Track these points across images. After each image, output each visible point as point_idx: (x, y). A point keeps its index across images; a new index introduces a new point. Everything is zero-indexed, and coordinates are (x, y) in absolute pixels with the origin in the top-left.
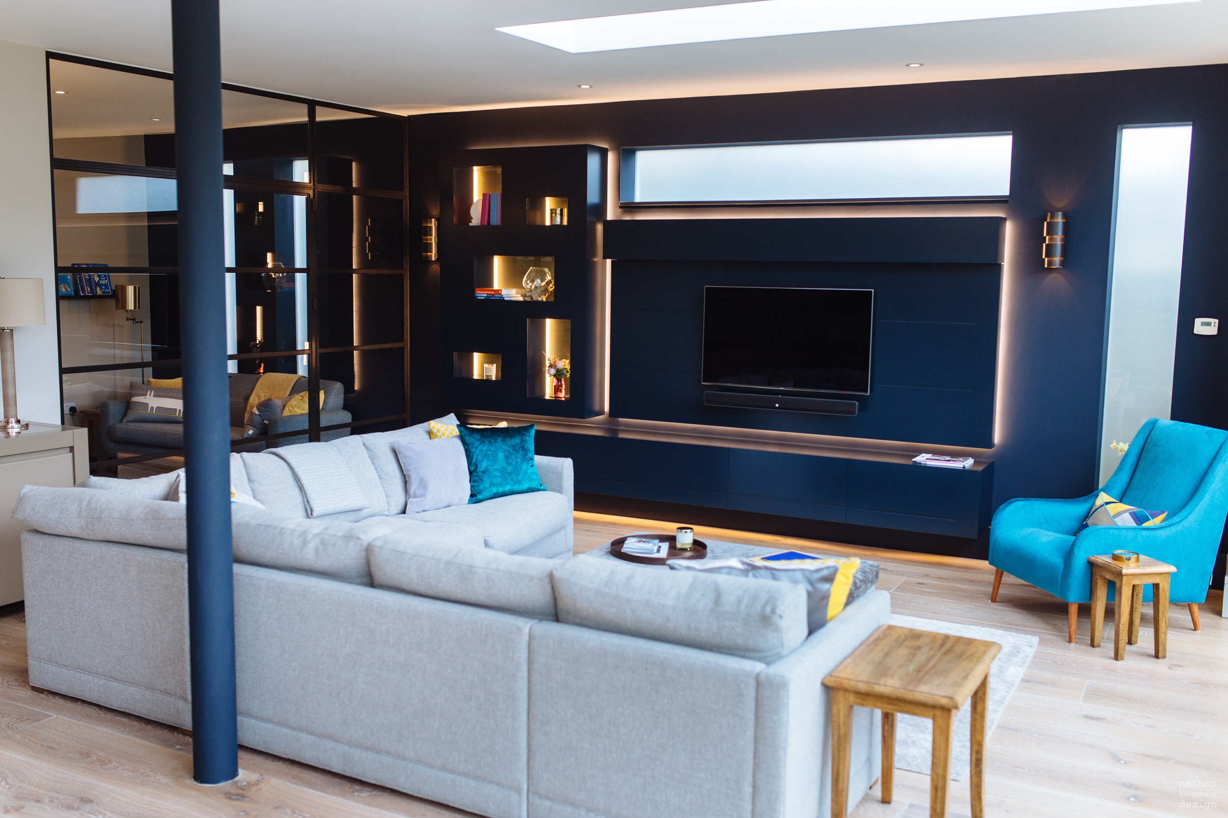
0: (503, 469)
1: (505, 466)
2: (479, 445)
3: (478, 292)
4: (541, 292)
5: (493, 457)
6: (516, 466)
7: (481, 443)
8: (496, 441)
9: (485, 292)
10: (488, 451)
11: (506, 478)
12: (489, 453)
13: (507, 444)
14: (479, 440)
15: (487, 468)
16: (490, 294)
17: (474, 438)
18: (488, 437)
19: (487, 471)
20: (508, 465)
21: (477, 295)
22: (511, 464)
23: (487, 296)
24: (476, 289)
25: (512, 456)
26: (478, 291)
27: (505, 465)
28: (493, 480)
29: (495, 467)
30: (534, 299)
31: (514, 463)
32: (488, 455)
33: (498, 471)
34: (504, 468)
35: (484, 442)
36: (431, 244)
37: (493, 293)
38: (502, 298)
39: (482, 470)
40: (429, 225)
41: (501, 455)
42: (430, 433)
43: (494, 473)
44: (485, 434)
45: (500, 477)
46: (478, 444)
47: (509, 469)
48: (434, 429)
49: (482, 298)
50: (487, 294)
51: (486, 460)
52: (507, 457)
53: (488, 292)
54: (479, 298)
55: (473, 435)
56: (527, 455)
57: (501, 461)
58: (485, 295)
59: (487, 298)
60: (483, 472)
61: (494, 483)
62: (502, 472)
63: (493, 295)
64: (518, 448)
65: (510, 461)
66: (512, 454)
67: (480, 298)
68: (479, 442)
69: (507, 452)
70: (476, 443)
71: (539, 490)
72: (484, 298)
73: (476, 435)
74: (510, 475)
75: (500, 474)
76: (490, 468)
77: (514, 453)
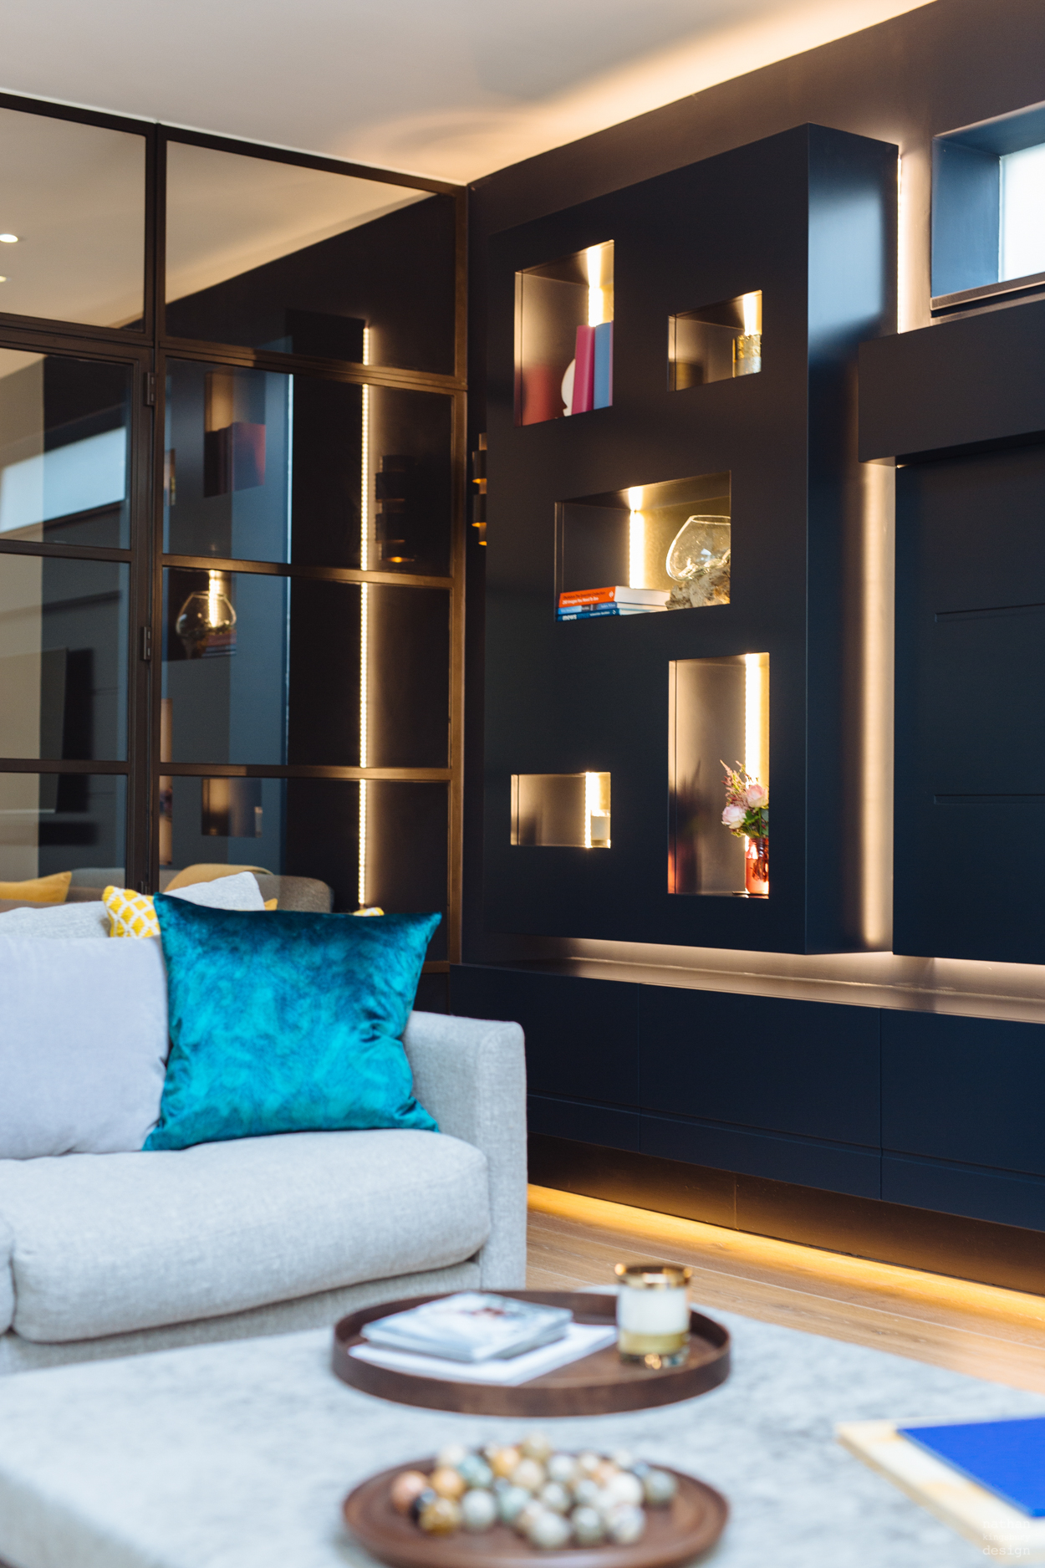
0: (263, 1042)
1: (271, 1031)
2: (200, 957)
3: (565, 602)
4: (713, 584)
5: (236, 998)
6: (310, 1034)
7: (205, 952)
8: (255, 950)
9: (580, 601)
10: (221, 978)
11: (266, 1071)
12: (224, 984)
13: (292, 962)
14: (201, 943)
15: (210, 1034)
16: (589, 605)
17: (189, 934)
18: (235, 933)
19: (207, 1042)
20: (282, 1029)
21: (562, 611)
22: (295, 1027)
23: (583, 612)
24: (562, 595)
25: (302, 1001)
26: (566, 598)
27: (272, 1029)
28: (220, 1075)
29: (238, 1031)
31: (305, 1024)
32: (220, 990)
33: (243, 1045)
34: (267, 1036)
35: (215, 949)
37: (596, 599)
38: (614, 612)
39: (193, 1038)
41: (265, 995)
42: (108, 926)
43: (230, 1051)
44: (229, 925)
45: (249, 1066)
46: (194, 956)
47: (285, 1041)
48: (116, 912)
49: (572, 617)
50: (584, 605)
51: (210, 1008)
52: (283, 1003)
53: (585, 601)
54: (565, 618)
55: (189, 926)
56: (357, 1000)
57: (259, 1018)
58: (579, 609)
59: (583, 615)
60: (195, 1047)
61: (222, 1086)
62: (259, 1052)
63: (596, 604)
64: (329, 977)
65: (291, 1017)
66: (302, 996)
67: (569, 617)
68: (199, 950)
69: (288, 988)
70: (190, 951)
71: (395, 1125)
72: (575, 617)
73: (195, 927)
74: (283, 1064)
75: (247, 1057)
76: (219, 1033)
77: (314, 990)
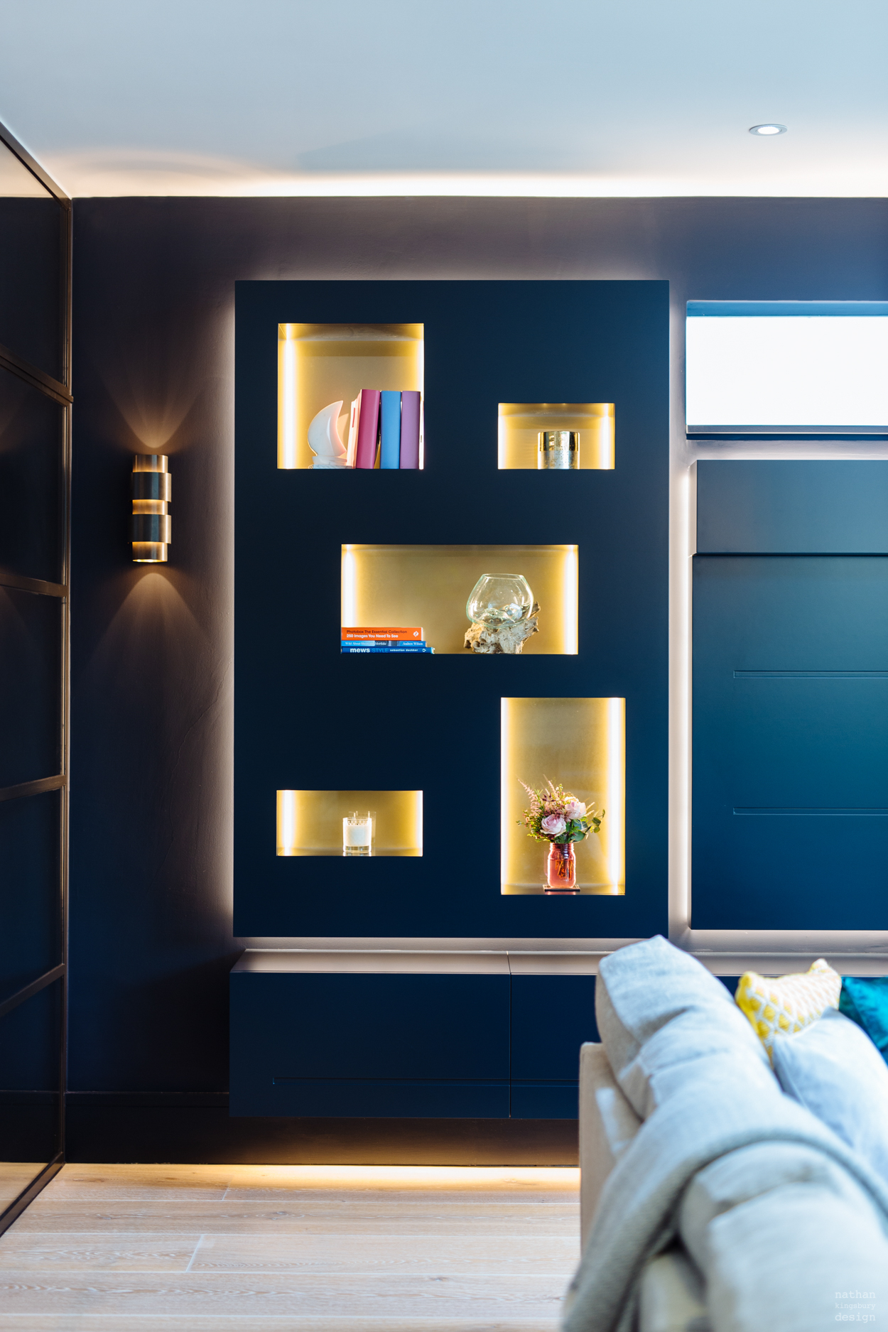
3: (350, 636)
16: (385, 641)
21: (347, 644)
23: (376, 647)
24: (346, 629)
26: (351, 632)
30: (506, 651)
36: (160, 518)
37: (395, 636)
38: (424, 650)
40: (154, 470)
49: (363, 650)
50: (378, 641)
53: (378, 636)
54: (352, 650)
58: (373, 644)
59: (381, 650)
63: (395, 641)
67: (358, 650)
72: (368, 651)
